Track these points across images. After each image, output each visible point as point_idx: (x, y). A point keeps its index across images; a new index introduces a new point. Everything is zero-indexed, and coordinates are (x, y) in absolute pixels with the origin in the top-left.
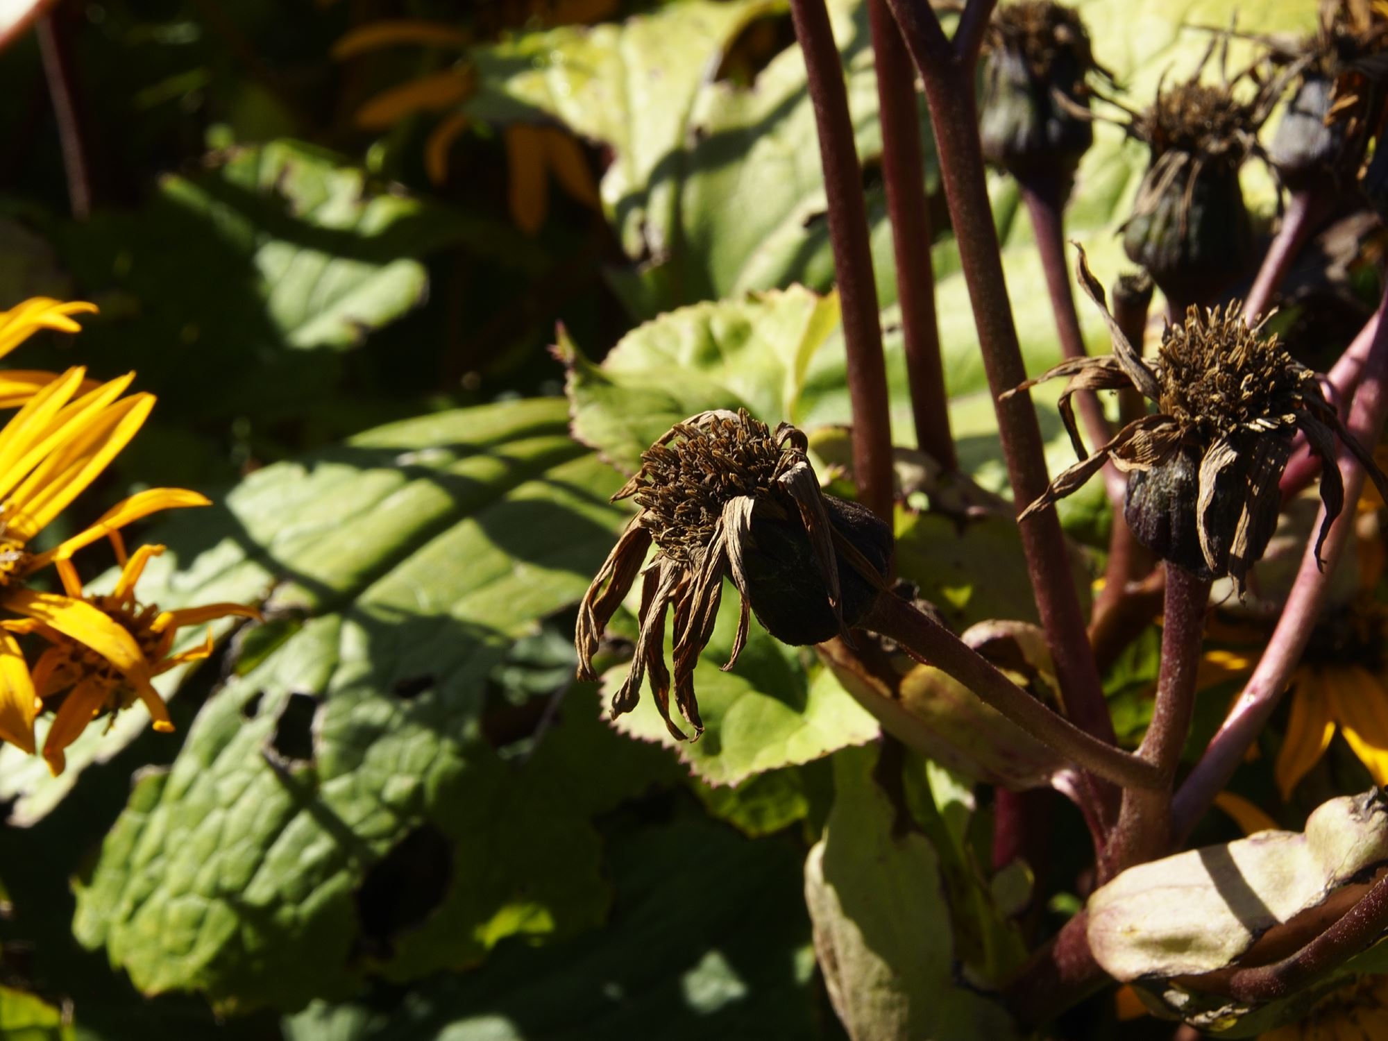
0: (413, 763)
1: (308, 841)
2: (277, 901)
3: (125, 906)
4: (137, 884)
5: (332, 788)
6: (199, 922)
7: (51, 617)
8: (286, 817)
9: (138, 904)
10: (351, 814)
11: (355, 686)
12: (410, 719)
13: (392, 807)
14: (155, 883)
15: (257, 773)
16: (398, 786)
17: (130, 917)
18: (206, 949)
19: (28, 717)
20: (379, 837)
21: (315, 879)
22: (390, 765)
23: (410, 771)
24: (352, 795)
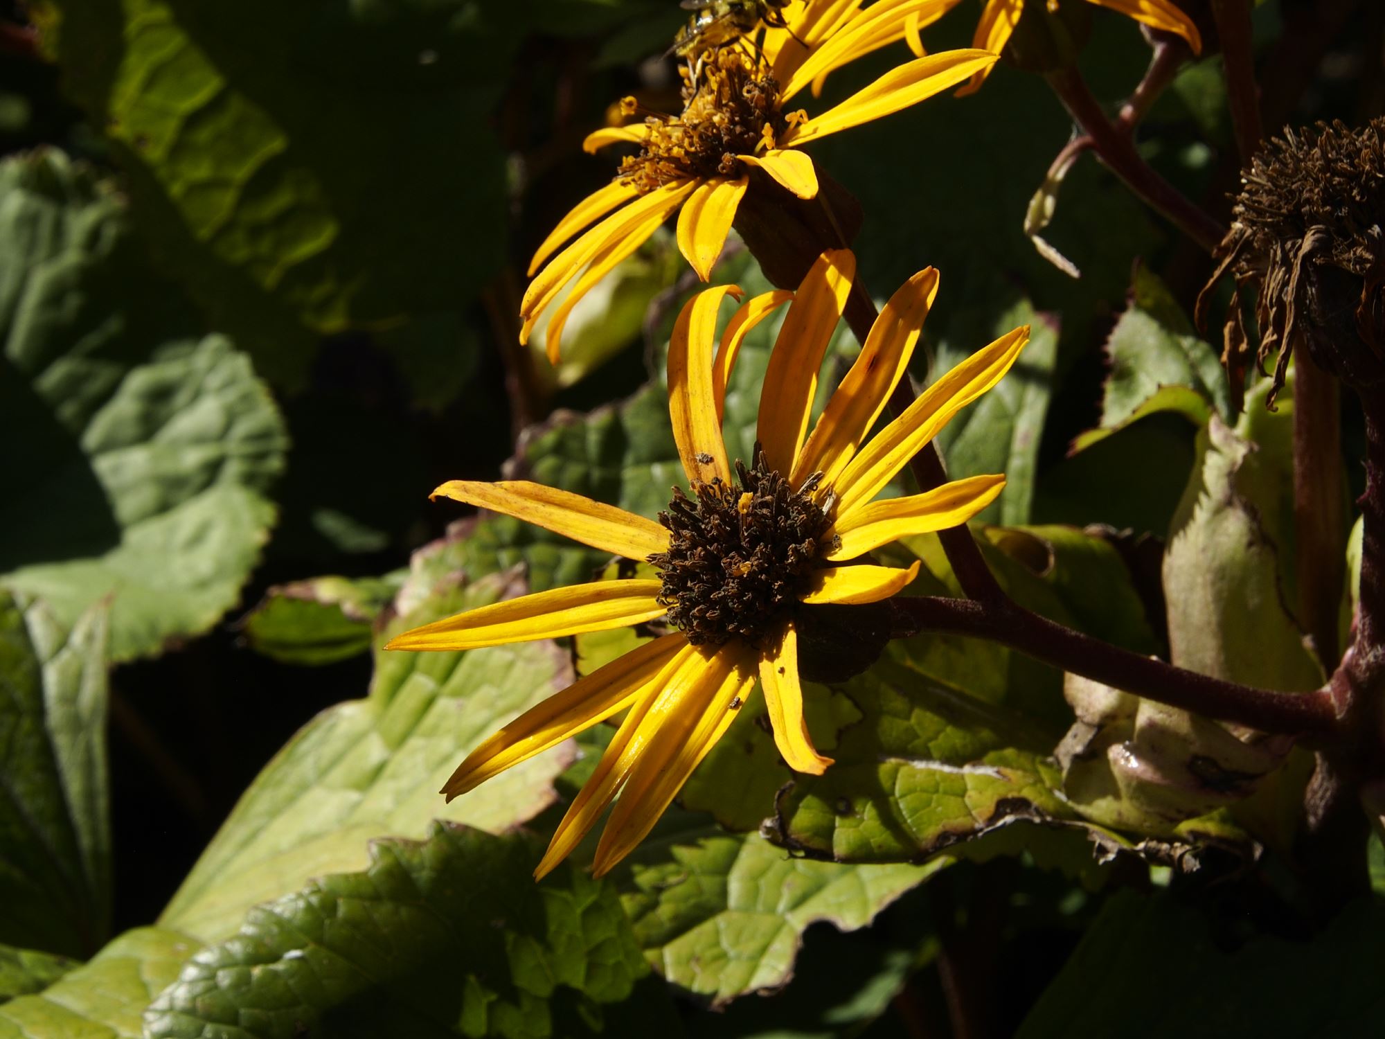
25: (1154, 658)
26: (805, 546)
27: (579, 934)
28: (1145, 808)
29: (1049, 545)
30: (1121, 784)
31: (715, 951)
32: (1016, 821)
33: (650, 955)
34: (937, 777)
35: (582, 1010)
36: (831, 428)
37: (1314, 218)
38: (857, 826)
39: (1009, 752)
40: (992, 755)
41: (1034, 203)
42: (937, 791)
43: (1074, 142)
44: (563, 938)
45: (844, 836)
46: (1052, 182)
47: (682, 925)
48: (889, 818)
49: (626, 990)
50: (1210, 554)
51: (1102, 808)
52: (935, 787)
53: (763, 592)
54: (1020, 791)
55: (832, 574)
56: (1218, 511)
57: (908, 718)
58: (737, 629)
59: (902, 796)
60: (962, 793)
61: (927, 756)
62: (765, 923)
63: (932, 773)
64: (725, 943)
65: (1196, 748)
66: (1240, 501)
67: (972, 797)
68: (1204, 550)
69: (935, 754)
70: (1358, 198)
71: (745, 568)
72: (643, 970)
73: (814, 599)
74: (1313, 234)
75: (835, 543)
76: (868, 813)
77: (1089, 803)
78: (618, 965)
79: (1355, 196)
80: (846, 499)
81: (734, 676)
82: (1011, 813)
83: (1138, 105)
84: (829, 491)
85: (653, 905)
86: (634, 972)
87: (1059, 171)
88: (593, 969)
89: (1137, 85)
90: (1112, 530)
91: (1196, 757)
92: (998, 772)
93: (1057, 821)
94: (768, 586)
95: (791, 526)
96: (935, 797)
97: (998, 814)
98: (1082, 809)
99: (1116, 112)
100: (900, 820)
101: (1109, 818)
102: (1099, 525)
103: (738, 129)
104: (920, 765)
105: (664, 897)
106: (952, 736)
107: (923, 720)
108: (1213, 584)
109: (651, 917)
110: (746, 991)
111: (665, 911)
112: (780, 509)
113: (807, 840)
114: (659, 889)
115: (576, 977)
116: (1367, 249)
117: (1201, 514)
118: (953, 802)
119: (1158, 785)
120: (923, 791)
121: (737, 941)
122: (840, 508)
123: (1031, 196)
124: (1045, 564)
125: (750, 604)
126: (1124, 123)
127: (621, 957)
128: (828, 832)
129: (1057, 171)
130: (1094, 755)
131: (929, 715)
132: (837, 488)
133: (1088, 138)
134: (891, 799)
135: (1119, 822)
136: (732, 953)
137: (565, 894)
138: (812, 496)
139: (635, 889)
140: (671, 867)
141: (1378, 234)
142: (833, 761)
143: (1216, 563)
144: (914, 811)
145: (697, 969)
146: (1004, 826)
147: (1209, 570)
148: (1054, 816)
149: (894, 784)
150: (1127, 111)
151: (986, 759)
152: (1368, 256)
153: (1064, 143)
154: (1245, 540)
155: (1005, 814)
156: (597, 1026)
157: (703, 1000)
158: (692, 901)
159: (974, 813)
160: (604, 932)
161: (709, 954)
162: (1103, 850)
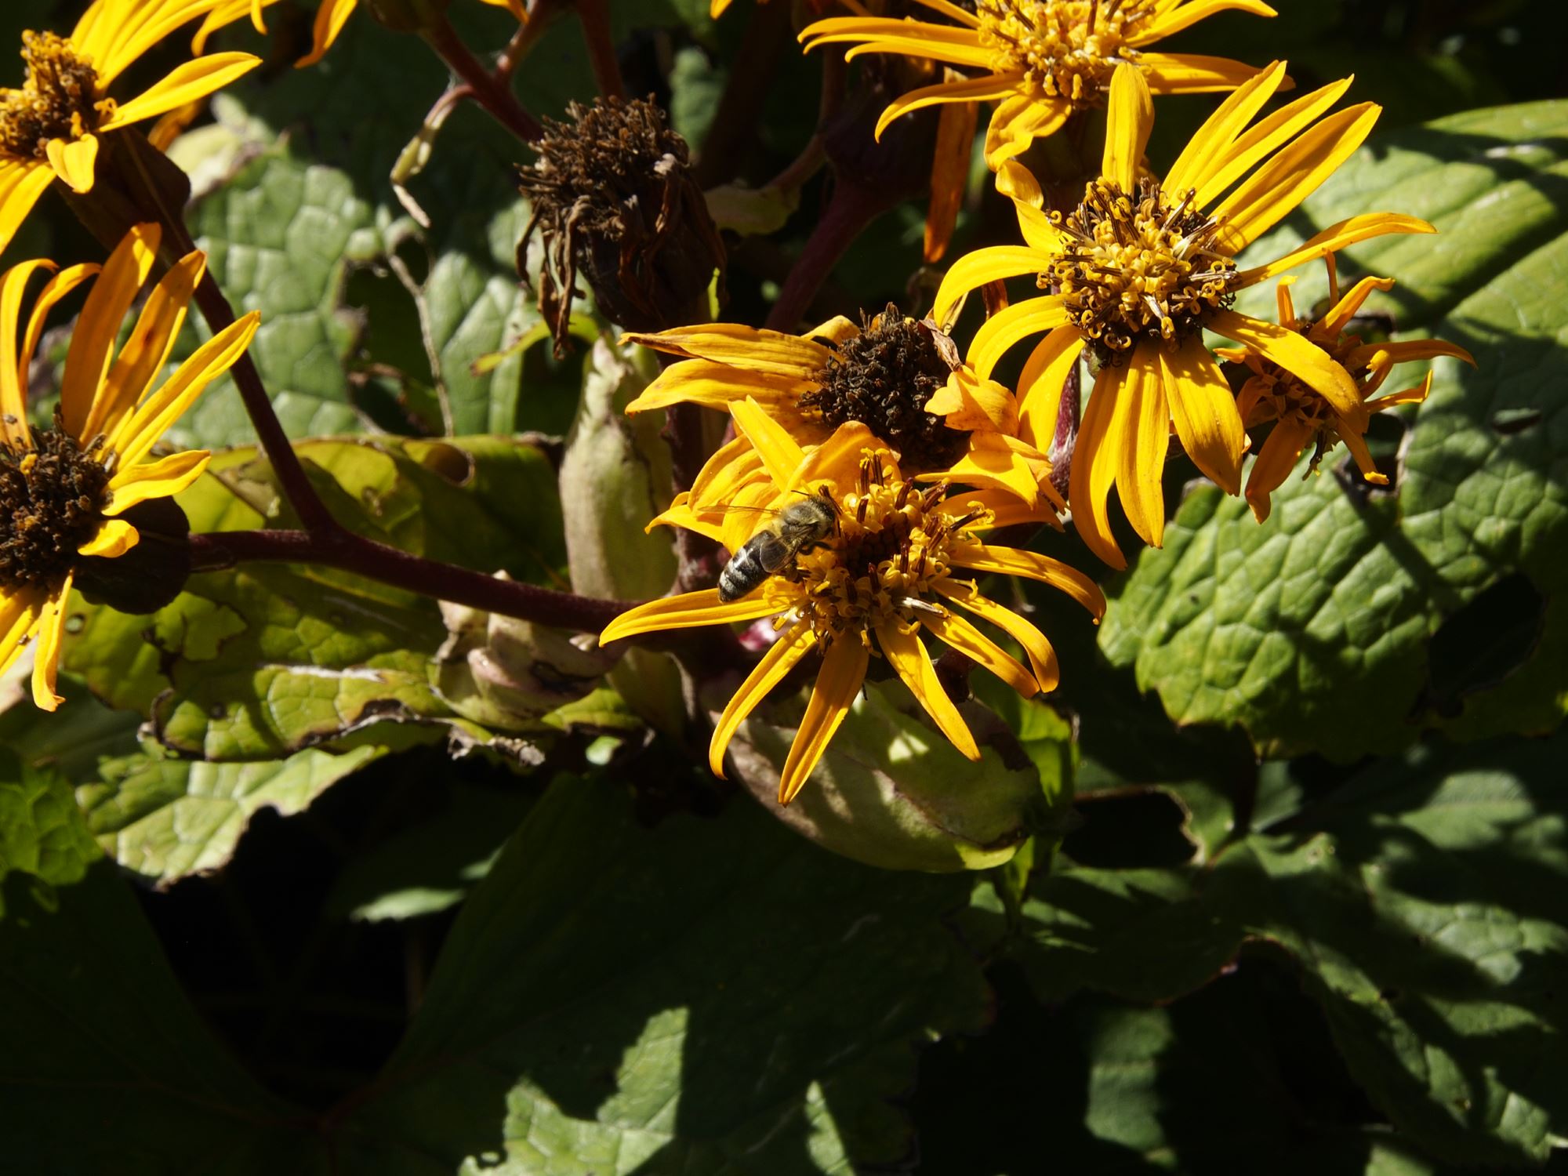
0: (1511, 505)
1: (1383, 579)
2: (1341, 639)
3: (1162, 625)
4: (1176, 603)
5: (1412, 524)
6: (1248, 654)
7: (1263, 346)
8: (1360, 549)
9: (1176, 626)
10: (1434, 554)
11: (1444, 410)
12: (1506, 455)
13: (1482, 550)
14: (1199, 605)
15: (1332, 498)
16: (1490, 529)
17: (1166, 639)
18: (1253, 684)
19: (1235, 456)
20: (1463, 583)
21: (1386, 622)
22: (1483, 505)
23: (1505, 515)
24: (1436, 533)
25: (501, 575)
26: (80, 502)
27: (30, 823)
28: (502, 708)
29: (470, 457)
30: (480, 685)
31: (168, 835)
32: (381, 722)
33: (104, 841)
34: (312, 682)
35: (35, 892)
36: (115, 393)
37: (582, 190)
38: (228, 729)
39: (400, 655)
40: (379, 658)
41: (407, 152)
42: (308, 695)
43: (452, 92)
44: (14, 828)
45: (216, 738)
46: (430, 130)
47: (140, 811)
48: (260, 722)
49: (79, 873)
50: (590, 469)
51: (470, 706)
52: (308, 690)
53: (46, 542)
54: (394, 691)
55: (104, 526)
56: (598, 429)
57: (294, 625)
58: (24, 574)
59: (276, 700)
60: (333, 696)
61: (308, 662)
62: (218, 807)
63: (307, 678)
64: (179, 827)
65: (536, 654)
66: (618, 421)
67: (342, 700)
68: (586, 465)
69: (316, 659)
70: (618, 171)
71: (31, 520)
72: (95, 854)
73: (85, 551)
74: (580, 204)
75: (109, 498)
76: (240, 717)
77: (459, 701)
78: (70, 852)
79: (616, 170)
80: (124, 457)
81: (27, 615)
82: (378, 713)
83: (514, 56)
84: (111, 452)
85: (113, 793)
86: (86, 856)
87: (436, 119)
88: (45, 855)
89: (511, 37)
90: (544, 437)
91: (537, 663)
92: (378, 676)
93: (425, 719)
94: (49, 535)
95: (71, 483)
96: (306, 701)
97: (365, 714)
98: (455, 707)
99: (493, 63)
100: (270, 723)
101: (475, 715)
102: (534, 432)
103: (56, 115)
104: (298, 671)
105: (125, 786)
106: (341, 642)
107: (310, 629)
108: (594, 496)
109: (111, 805)
110: (189, 873)
111: (124, 800)
112: (63, 467)
113: (182, 742)
114: (121, 778)
115: (28, 861)
116: (621, 220)
117: (584, 432)
118: (322, 705)
119: (506, 688)
120: (296, 695)
121: (190, 825)
122: (120, 465)
123: (405, 143)
124: (464, 474)
125: (36, 552)
126: (500, 72)
127: (73, 843)
128: (201, 735)
129: (433, 120)
130: (458, 659)
131: (318, 623)
132: (118, 449)
133: (465, 88)
134: (264, 704)
135: (484, 719)
136: (184, 836)
137: (16, 788)
138: (98, 458)
139: (97, 779)
140: (137, 757)
141: (634, 205)
142: (63, 699)
143: (596, 478)
144: (284, 714)
145: (147, 852)
146: (367, 727)
147: (590, 483)
148: (423, 714)
149: (268, 689)
150: (503, 61)
151: (370, 662)
152: (620, 226)
153: (441, 91)
154: (620, 456)
155: (371, 714)
156: (51, 907)
157: (151, 880)
158: (153, 789)
159: (342, 714)
160: (54, 821)
161: (161, 838)
162: (458, 745)
